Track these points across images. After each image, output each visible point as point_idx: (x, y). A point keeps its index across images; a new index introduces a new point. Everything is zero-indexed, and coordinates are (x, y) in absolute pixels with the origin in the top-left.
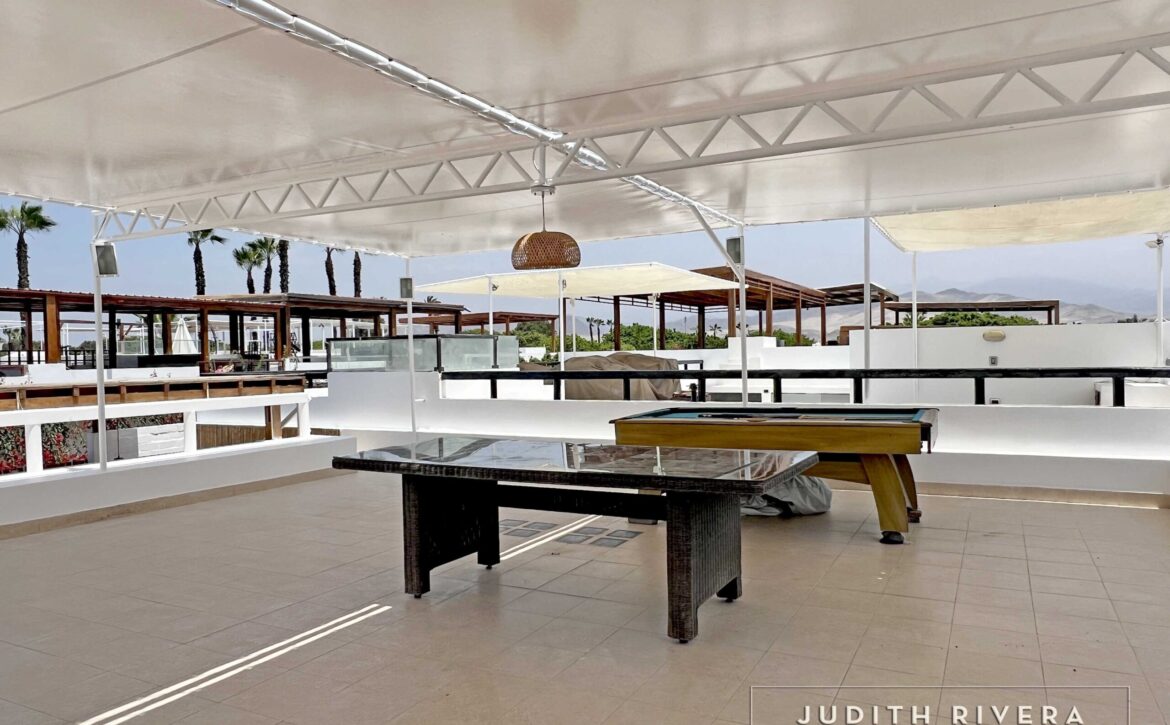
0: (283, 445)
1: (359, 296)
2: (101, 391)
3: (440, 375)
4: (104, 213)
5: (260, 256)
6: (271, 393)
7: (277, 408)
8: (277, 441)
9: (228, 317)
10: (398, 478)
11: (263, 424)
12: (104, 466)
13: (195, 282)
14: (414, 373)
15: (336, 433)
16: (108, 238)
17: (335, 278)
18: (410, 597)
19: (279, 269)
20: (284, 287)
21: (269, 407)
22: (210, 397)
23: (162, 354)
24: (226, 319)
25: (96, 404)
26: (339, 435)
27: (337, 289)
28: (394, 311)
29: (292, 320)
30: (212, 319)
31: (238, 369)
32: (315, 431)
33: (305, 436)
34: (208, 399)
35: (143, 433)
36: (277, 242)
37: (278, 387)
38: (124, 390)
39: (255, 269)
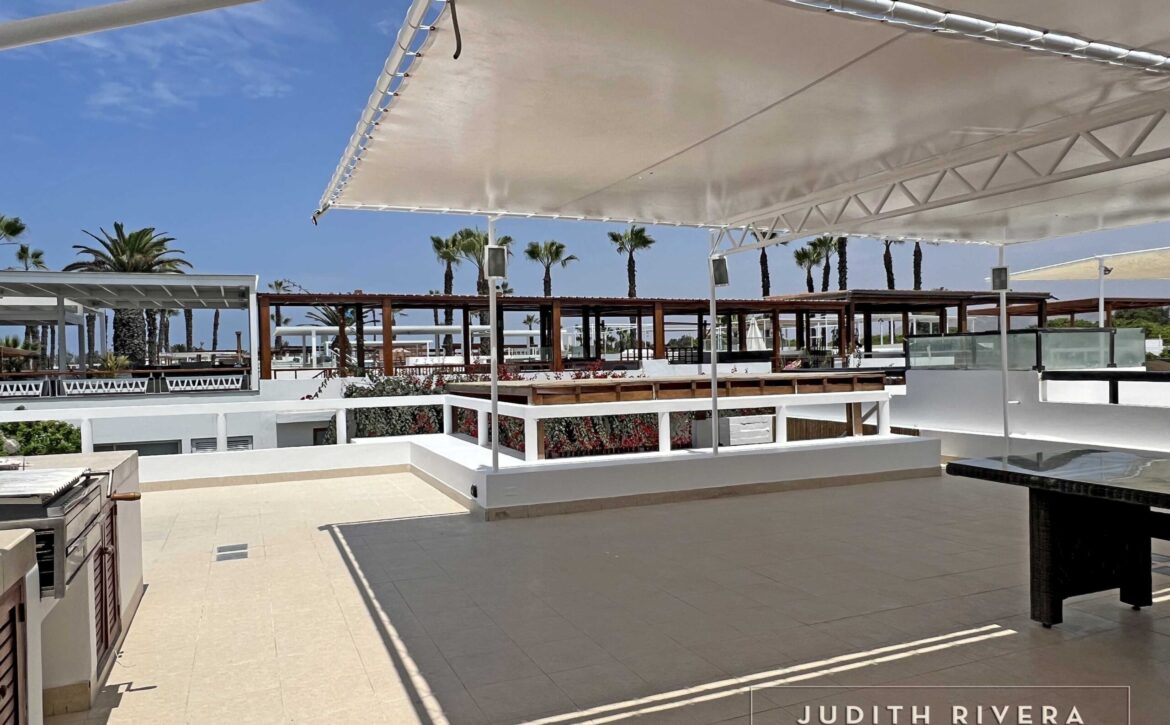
0: (866, 442)
1: (920, 288)
2: (714, 386)
3: (1040, 375)
4: (719, 231)
5: (819, 254)
6: (852, 390)
7: (858, 405)
8: (858, 438)
9: (794, 315)
10: (1025, 491)
11: (845, 421)
12: (716, 450)
13: (761, 283)
14: (1007, 372)
15: (915, 432)
16: (722, 251)
17: (894, 271)
18: (1036, 625)
19: (837, 266)
20: (843, 284)
21: (850, 404)
22: (799, 393)
23: (738, 350)
24: (792, 317)
25: (710, 396)
26: (918, 435)
27: (896, 282)
28: (965, 303)
29: (856, 316)
30: (783, 317)
31: (805, 366)
32: (894, 430)
33: (885, 435)
34: (796, 395)
35: (734, 421)
36: (835, 239)
37: (859, 385)
38: (729, 385)
39: (814, 268)
